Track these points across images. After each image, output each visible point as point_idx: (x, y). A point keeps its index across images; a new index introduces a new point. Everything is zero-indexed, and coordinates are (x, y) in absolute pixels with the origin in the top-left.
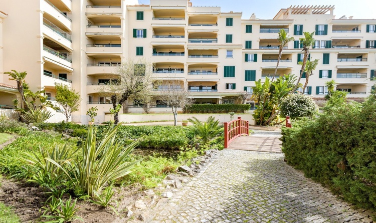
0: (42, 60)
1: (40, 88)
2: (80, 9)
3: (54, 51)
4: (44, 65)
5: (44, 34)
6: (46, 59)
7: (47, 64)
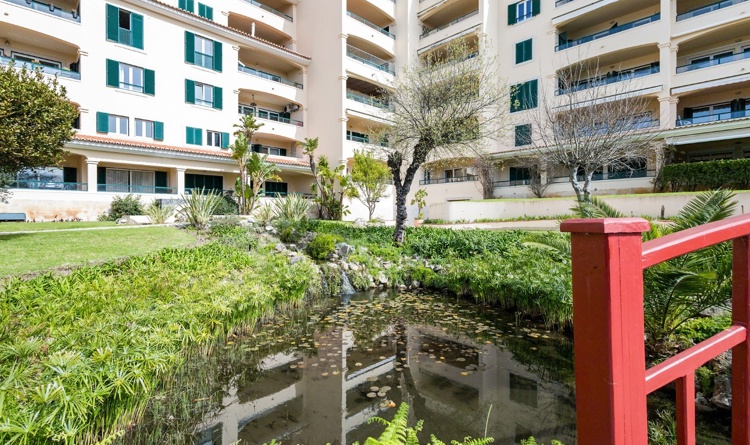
0: (344, 116)
1: (341, 162)
2: (407, 11)
3: (364, 97)
4: (348, 123)
5: (348, 72)
6: (350, 112)
7: (352, 122)
